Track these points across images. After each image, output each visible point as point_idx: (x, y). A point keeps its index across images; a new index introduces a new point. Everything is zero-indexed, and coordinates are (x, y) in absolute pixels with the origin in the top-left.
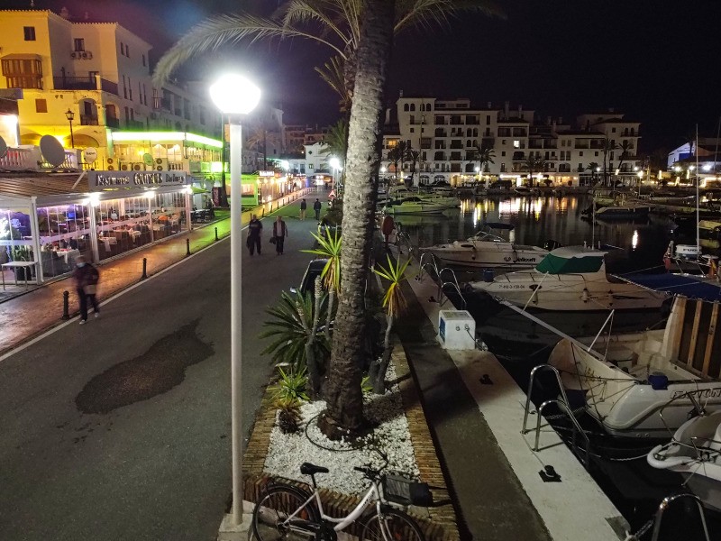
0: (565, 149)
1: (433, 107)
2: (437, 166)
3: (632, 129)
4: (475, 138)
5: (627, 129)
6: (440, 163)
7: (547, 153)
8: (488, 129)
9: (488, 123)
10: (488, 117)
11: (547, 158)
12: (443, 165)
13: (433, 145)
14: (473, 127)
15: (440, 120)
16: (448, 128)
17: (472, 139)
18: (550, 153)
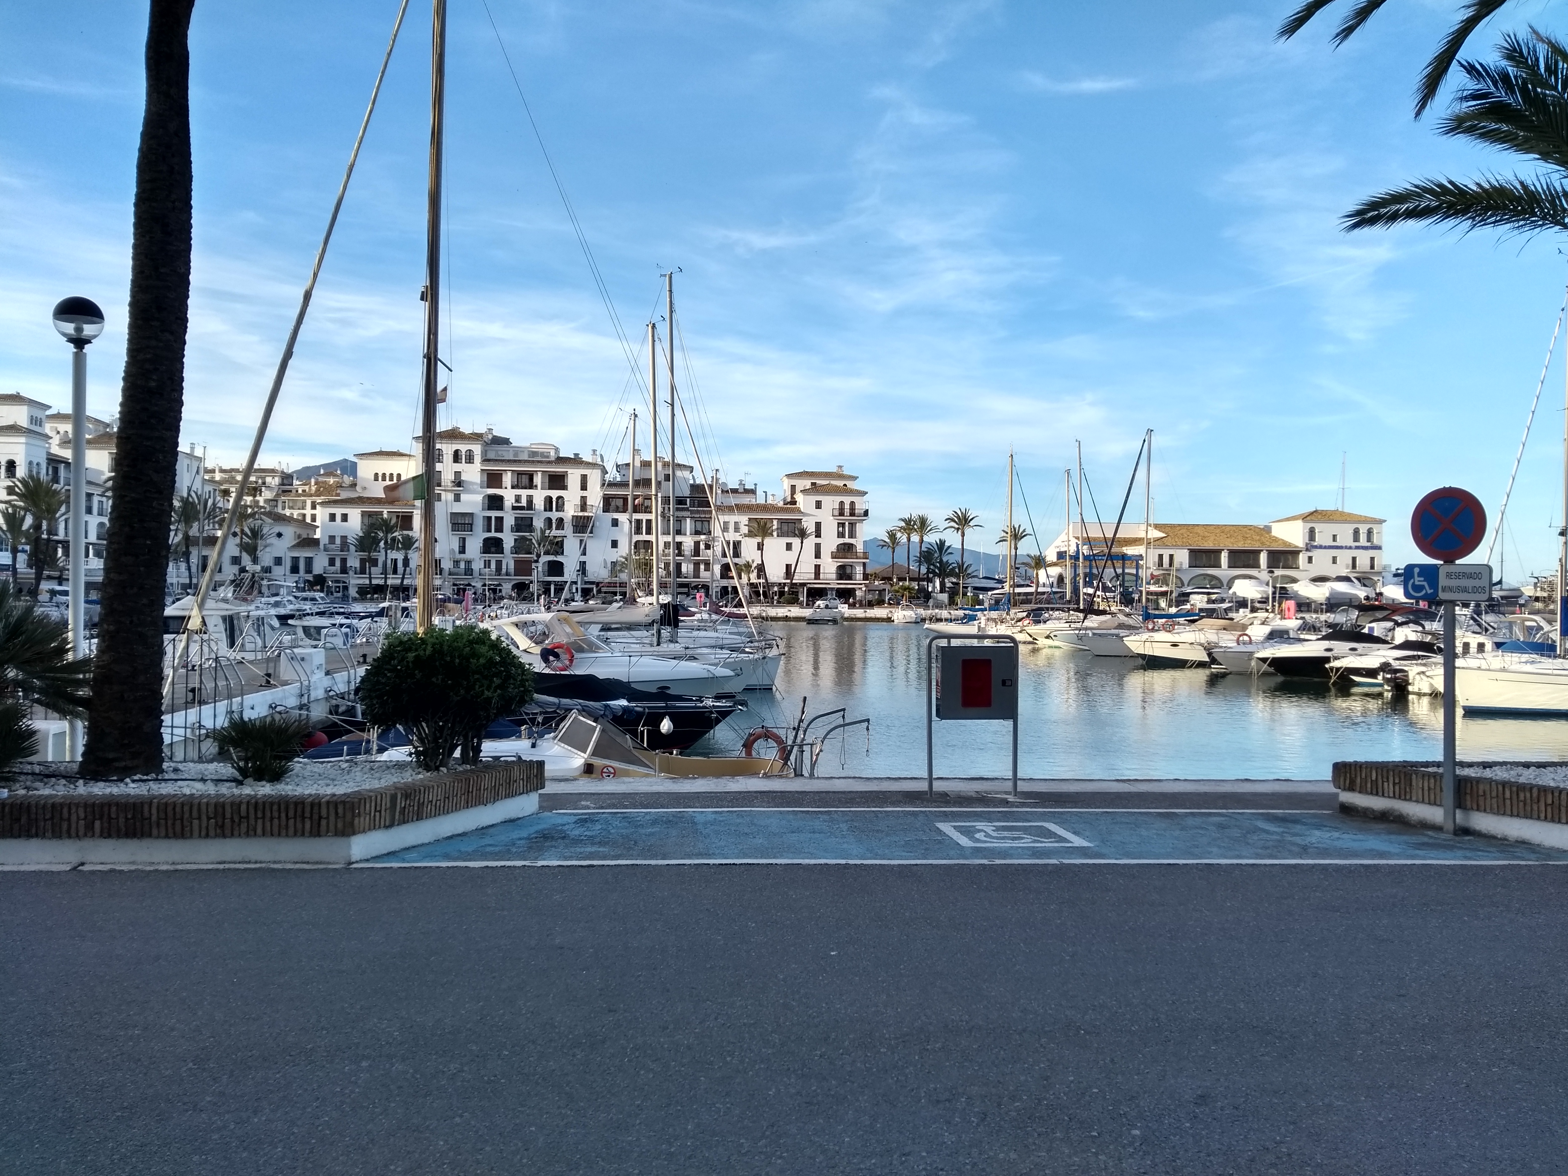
0: (732, 536)
1: (478, 459)
2: (487, 564)
3: (852, 503)
4: (560, 514)
5: (842, 503)
6: (493, 558)
7: (697, 544)
8: (584, 499)
9: (584, 487)
10: (584, 478)
11: (697, 552)
12: (499, 563)
13: (479, 524)
14: (555, 494)
15: (494, 479)
16: (509, 495)
17: (554, 515)
18: (702, 546)
